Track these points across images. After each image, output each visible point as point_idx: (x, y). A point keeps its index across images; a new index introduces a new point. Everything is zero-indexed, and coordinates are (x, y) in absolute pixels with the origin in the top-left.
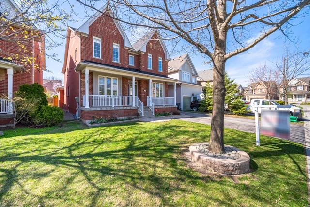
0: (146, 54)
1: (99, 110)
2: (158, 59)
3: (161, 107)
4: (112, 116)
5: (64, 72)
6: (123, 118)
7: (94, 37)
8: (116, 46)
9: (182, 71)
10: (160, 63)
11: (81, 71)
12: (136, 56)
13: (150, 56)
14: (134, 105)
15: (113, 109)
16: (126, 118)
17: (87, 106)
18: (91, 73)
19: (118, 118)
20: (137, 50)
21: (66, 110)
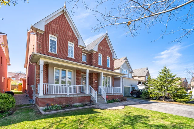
0: (97, 53)
1: (54, 98)
2: (107, 58)
3: (111, 94)
4: (67, 103)
5: (25, 67)
6: (78, 104)
7: (50, 35)
8: (71, 45)
9: (122, 69)
10: (108, 61)
11: (36, 63)
12: (88, 55)
13: (100, 55)
14: (87, 93)
15: (68, 96)
16: (80, 104)
17: (41, 94)
18: (46, 66)
19: (73, 104)
20: (89, 50)
21: (26, 94)
